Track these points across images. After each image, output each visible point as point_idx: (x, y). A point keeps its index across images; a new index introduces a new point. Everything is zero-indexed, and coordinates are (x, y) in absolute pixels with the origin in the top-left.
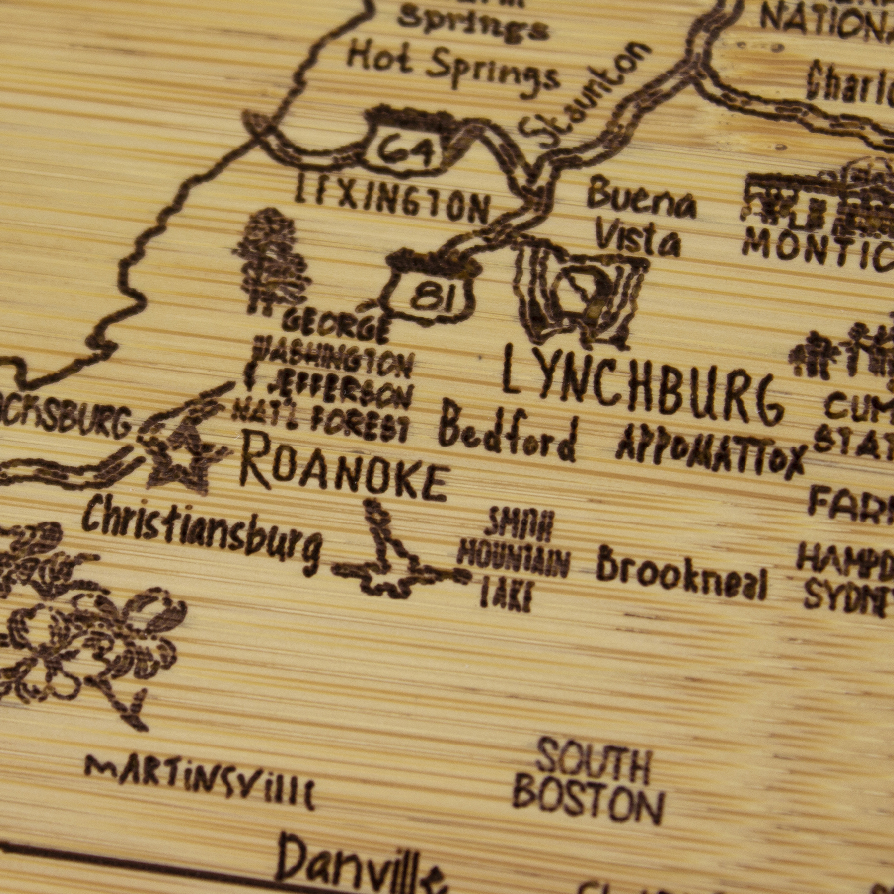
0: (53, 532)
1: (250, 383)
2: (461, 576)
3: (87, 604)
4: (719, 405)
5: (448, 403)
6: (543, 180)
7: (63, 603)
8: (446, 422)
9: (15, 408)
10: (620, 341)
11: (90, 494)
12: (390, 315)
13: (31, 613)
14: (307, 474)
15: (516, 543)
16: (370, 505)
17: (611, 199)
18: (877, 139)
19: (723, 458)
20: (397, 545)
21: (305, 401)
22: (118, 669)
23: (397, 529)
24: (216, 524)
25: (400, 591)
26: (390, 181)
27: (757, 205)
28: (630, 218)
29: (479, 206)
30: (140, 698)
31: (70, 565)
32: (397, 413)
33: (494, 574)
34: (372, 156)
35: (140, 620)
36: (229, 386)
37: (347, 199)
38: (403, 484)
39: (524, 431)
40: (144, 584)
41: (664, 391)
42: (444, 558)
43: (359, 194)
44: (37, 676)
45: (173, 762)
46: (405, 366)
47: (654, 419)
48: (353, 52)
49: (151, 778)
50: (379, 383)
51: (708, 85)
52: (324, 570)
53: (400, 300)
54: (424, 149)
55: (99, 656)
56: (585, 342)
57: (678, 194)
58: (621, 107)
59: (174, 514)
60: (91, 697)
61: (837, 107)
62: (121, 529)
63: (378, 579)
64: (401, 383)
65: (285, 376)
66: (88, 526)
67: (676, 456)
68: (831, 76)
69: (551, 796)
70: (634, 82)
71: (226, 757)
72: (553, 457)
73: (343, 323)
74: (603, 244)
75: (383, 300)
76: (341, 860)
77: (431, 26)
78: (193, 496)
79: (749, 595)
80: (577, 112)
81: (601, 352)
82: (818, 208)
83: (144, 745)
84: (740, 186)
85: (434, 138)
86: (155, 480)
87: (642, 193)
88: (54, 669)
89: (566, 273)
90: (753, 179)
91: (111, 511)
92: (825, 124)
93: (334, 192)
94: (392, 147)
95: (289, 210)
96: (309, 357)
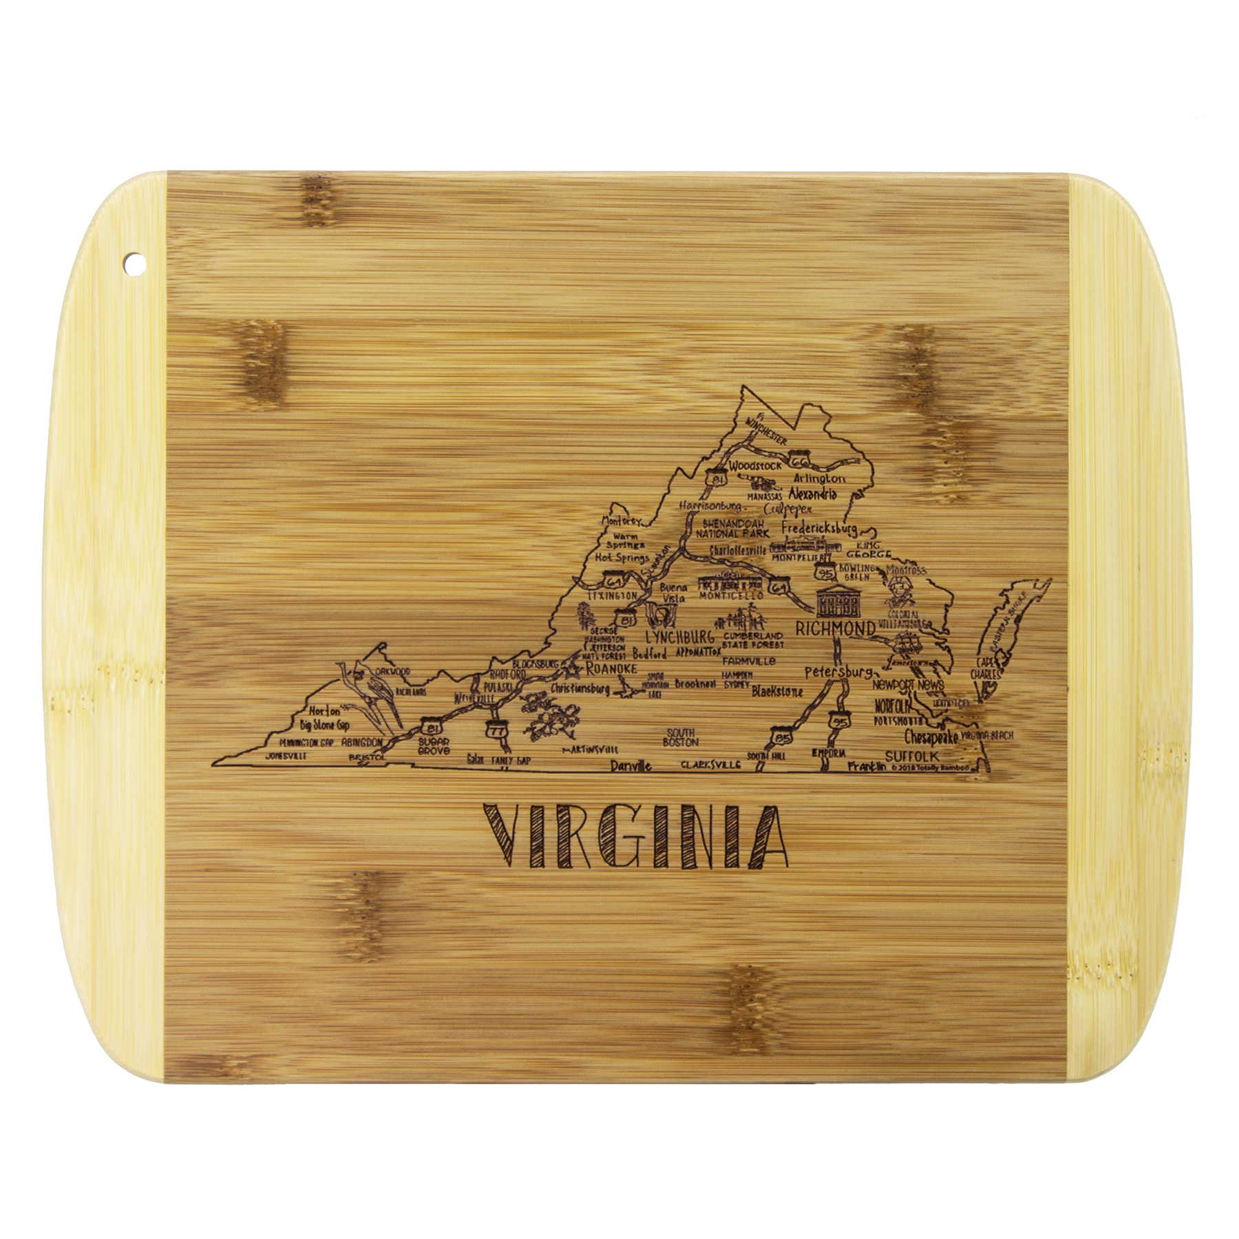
0: (544, 694)
1: (585, 649)
2: (644, 691)
3: (556, 710)
4: (699, 640)
5: (634, 648)
6: (649, 587)
7: (550, 711)
8: (635, 653)
9: (530, 663)
10: (673, 626)
11: (552, 682)
12: (617, 626)
13: (542, 715)
14: (603, 671)
15: (656, 682)
16: (619, 676)
17: (667, 589)
18: (729, 564)
19: (702, 652)
20: (627, 685)
21: (600, 652)
22: (566, 725)
23: (627, 681)
24: (583, 687)
25: (630, 696)
26: (611, 591)
27: (702, 585)
28: (672, 593)
29: (634, 595)
30: (573, 732)
31: (550, 701)
32: (622, 652)
33: (651, 690)
34: (606, 584)
35: (570, 712)
36: (581, 650)
37: (602, 597)
38: (626, 669)
39: (653, 654)
40: (568, 704)
41: (686, 638)
42: (639, 686)
43: (604, 596)
44: (547, 730)
45: (583, 747)
46: (622, 639)
47: (684, 645)
48: (597, 557)
49: (579, 751)
50: (617, 644)
51: (686, 554)
52: (611, 695)
53: (619, 622)
54: (619, 581)
55: (561, 722)
56: (665, 627)
57: (682, 585)
58: (665, 563)
59: (573, 686)
60: (561, 733)
61: (717, 557)
62: (561, 691)
63: (624, 695)
64: (622, 644)
65: (594, 646)
66: (553, 692)
67: (691, 654)
68: (716, 549)
69: (672, 742)
70: (668, 556)
71: (595, 744)
72: (661, 658)
73: (606, 630)
74: (666, 601)
75: (615, 623)
76: (626, 765)
77: (615, 547)
78: (578, 681)
79: (712, 686)
80: (654, 566)
81: (669, 629)
82: (716, 585)
83: (575, 743)
84: (697, 580)
85: (621, 578)
86: (567, 678)
87: (674, 586)
88: (551, 728)
89: (658, 609)
90: (700, 579)
91: (557, 687)
92: (716, 561)
93: (598, 596)
94: (610, 582)
95: (587, 600)
96: (599, 640)
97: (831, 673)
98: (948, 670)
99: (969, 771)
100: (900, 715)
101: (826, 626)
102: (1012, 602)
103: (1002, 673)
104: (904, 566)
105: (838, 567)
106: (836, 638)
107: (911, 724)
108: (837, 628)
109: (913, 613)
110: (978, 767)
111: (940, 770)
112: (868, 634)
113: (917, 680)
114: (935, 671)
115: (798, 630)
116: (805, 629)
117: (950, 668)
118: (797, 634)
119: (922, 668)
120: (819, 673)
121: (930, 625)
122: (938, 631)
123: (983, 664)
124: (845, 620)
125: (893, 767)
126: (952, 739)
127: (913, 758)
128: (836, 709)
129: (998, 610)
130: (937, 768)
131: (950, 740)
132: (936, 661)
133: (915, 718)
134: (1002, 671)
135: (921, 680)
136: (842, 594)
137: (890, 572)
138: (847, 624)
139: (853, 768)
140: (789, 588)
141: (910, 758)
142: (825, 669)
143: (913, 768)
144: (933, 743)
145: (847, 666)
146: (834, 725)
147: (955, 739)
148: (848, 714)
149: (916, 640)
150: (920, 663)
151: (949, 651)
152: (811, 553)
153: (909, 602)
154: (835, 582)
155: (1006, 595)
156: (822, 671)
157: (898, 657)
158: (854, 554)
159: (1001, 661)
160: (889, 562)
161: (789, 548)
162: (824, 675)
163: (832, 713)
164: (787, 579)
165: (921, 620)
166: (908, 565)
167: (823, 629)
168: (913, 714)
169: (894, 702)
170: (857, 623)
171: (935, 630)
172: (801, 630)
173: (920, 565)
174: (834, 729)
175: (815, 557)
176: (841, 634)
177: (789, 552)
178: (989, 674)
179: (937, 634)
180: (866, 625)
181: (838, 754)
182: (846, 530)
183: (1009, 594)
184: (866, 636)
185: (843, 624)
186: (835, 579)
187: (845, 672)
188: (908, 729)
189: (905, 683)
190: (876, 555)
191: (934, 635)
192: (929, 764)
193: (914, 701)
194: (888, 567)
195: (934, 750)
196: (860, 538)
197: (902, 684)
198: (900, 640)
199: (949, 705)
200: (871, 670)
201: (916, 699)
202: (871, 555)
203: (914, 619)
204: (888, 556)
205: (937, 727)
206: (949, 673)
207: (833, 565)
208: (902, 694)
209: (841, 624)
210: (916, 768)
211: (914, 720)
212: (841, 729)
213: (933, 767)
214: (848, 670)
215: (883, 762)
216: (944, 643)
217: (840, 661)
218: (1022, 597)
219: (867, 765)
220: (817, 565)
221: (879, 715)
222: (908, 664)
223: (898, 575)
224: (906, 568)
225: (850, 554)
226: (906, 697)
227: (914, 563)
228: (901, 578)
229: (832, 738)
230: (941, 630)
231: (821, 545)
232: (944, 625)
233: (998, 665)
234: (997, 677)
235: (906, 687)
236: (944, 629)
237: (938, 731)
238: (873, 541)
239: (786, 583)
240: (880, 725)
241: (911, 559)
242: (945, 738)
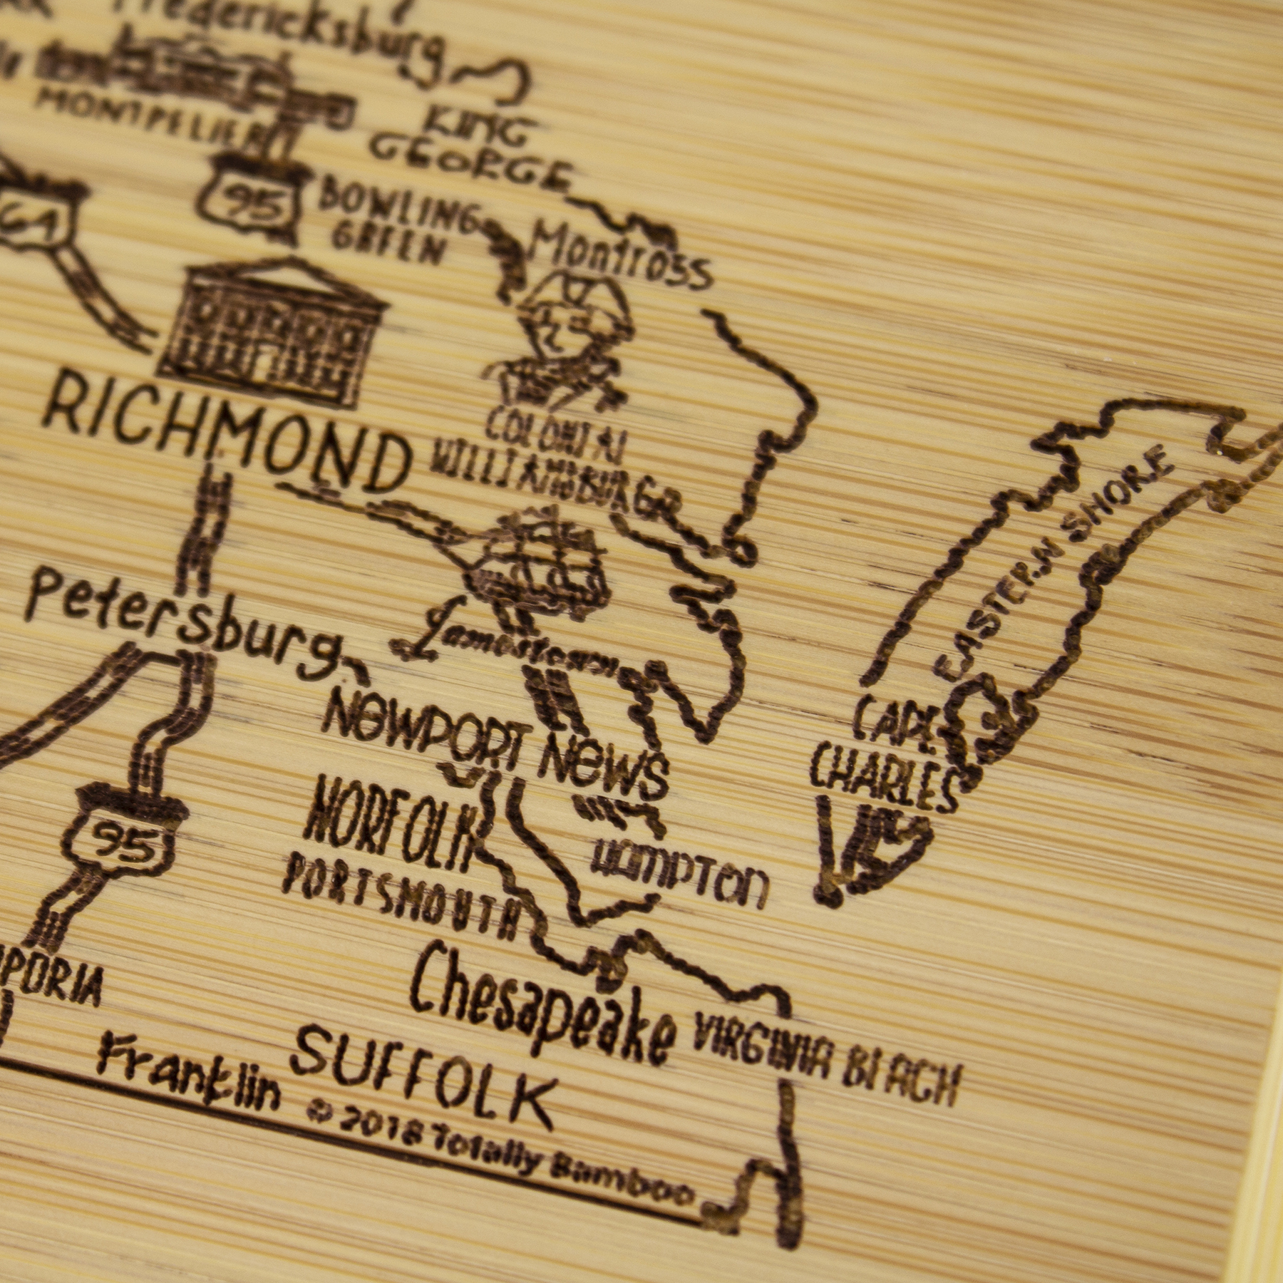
97: (146, 617)
98: (702, 716)
99: (693, 1211)
100: (418, 872)
101: (186, 416)
102: (1091, 481)
103: (966, 787)
104: (612, 238)
105: (312, 194)
106: (217, 476)
107: (460, 924)
108: (235, 430)
109: (605, 440)
110: (741, 1205)
111: (542, 1173)
112: (371, 487)
113: (542, 731)
114: (640, 714)
115: (54, 406)
116: (85, 414)
117: (719, 711)
118: (47, 421)
119: (581, 682)
120: (94, 607)
121: (665, 508)
122: (700, 542)
123: (880, 729)
124: (277, 409)
125: (318, 1109)
126: (645, 1035)
127: (425, 1090)
128: (119, 778)
129: (1014, 506)
130: (534, 1162)
131: (632, 1038)
132: (657, 671)
133: (487, 902)
134: (971, 778)
135: (563, 739)
136: (297, 297)
137: (545, 250)
138: (280, 427)
139: (115, 1072)
140: (72, 233)
141: (413, 1080)
142: (124, 593)
143: (413, 1134)
144: (544, 1036)
145: (230, 600)
146: (86, 845)
147: (656, 1042)
148: (173, 811)
149: (583, 558)
150: (579, 659)
151: (732, 639)
152: (213, 111)
153: (596, 394)
154: (279, 250)
155: (1068, 452)
156: (106, 598)
157: (477, 615)
158: (403, 146)
159: (973, 731)
160: (554, 210)
161: (124, 73)
162: (113, 615)
163: (93, 795)
164: (74, 193)
165: (635, 477)
166: (637, 237)
167: (171, 425)
168: (483, 880)
169: (405, 807)
170: (330, 427)
171: (688, 534)
172: (70, 410)
173: (689, 247)
174: (83, 865)
175: (223, 130)
176: (246, 461)
177: (118, 91)
178: (903, 779)
179: (692, 554)
180: (372, 441)
181: (67, 986)
182: (394, 47)
183: (1085, 448)
184: (355, 494)
185: (271, 419)
186: (287, 234)
187: (212, 622)
188: (438, 945)
189: (483, 735)
190: (499, 168)
191: (676, 553)
192: (497, 1133)
193: (501, 826)
194: (540, 232)
195: (539, 1071)
196: (444, 94)
197: (467, 739)
198: (507, 547)
199: (669, 880)
200: (337, 642)
201: (514, 816)
202: (480, 166)
203: (602, 465)
204: (553, 182)
205: (581, 970)
206: (705, 733)
207: (297, 176)
208: (455, 781)
209: (254, 422)
210: (429, 1138)
211: (476, 910)
212: (117, 873)
213: (514, 1153)
214: (228, 619)
215: (274, 1066)
216: (714, 597)
217: (205, 577)
218: (1144, 469)
219: (192, 1068)
220: (224, 162)
221: (313, 850)
222: (521, 650)
223: (582, 270)
224: (621, 248)
225: (384, 146)
226: (472, 796)
227: (661, 233)
228: (589, 283)
229: (59, 907)
230: (715, 540)
231: (265, 89)
232: (738, 520)
233: (957, 755)
234: (938, 800)
235: (481, 750)
236: (731, 540)
237: (581, 988)
238: (508, 112)
239: (62, 209)
240: (308, 892)
241: (655, 217)
242: (612, 1027)
